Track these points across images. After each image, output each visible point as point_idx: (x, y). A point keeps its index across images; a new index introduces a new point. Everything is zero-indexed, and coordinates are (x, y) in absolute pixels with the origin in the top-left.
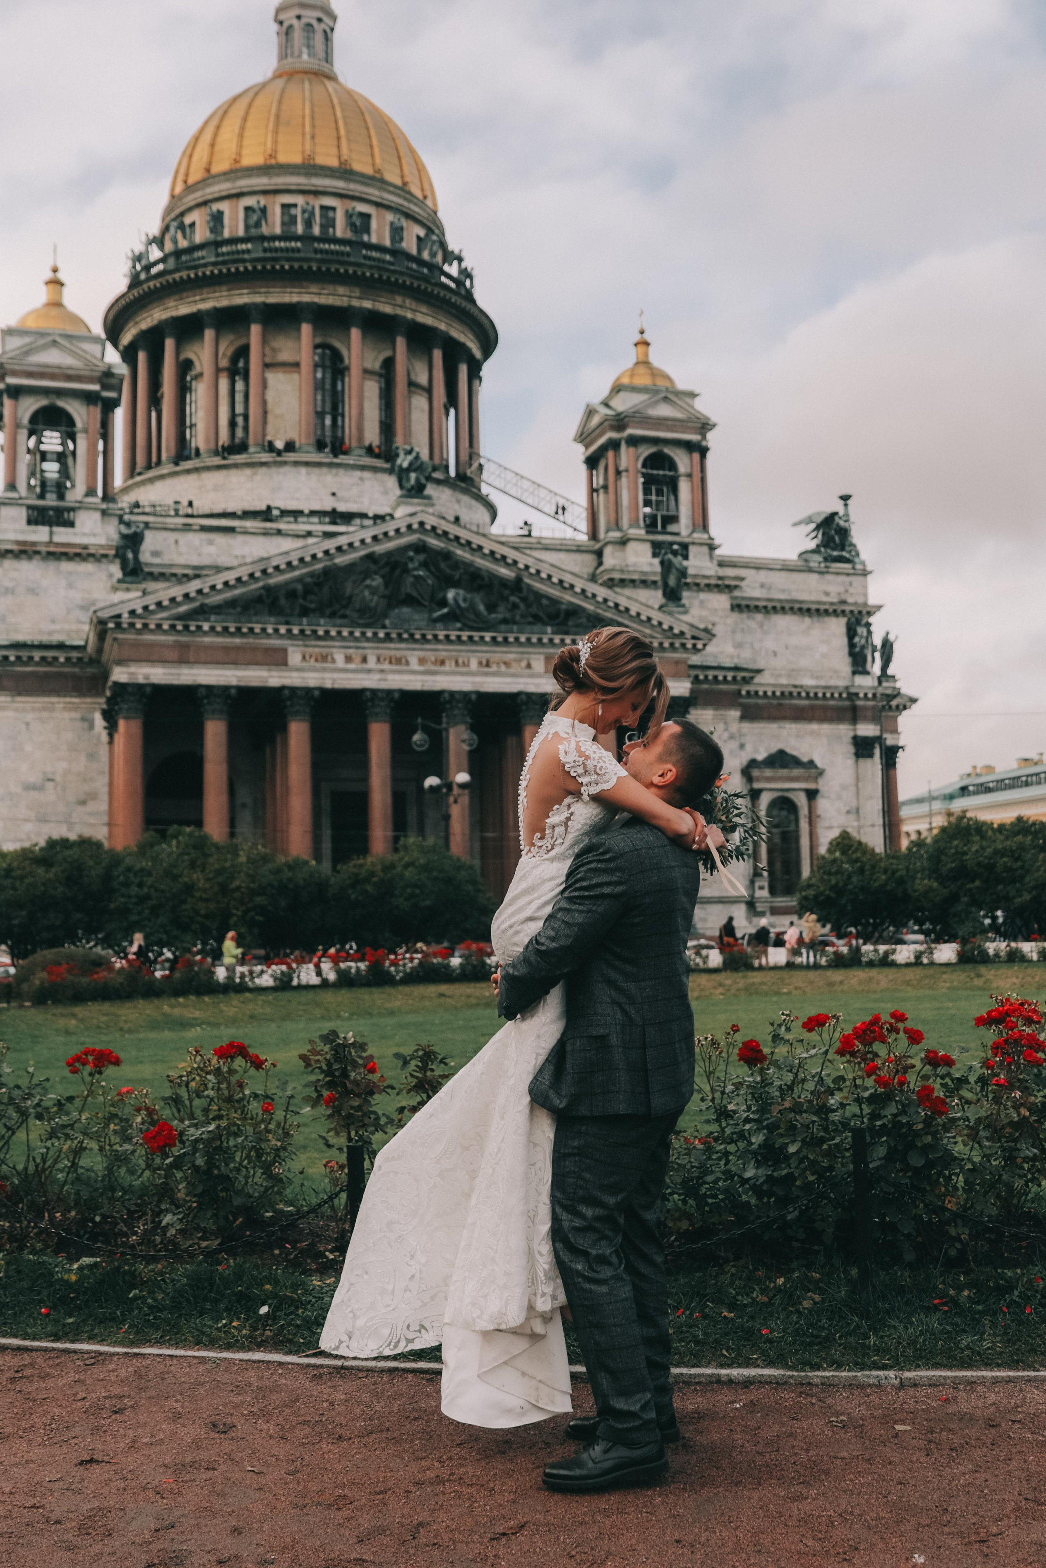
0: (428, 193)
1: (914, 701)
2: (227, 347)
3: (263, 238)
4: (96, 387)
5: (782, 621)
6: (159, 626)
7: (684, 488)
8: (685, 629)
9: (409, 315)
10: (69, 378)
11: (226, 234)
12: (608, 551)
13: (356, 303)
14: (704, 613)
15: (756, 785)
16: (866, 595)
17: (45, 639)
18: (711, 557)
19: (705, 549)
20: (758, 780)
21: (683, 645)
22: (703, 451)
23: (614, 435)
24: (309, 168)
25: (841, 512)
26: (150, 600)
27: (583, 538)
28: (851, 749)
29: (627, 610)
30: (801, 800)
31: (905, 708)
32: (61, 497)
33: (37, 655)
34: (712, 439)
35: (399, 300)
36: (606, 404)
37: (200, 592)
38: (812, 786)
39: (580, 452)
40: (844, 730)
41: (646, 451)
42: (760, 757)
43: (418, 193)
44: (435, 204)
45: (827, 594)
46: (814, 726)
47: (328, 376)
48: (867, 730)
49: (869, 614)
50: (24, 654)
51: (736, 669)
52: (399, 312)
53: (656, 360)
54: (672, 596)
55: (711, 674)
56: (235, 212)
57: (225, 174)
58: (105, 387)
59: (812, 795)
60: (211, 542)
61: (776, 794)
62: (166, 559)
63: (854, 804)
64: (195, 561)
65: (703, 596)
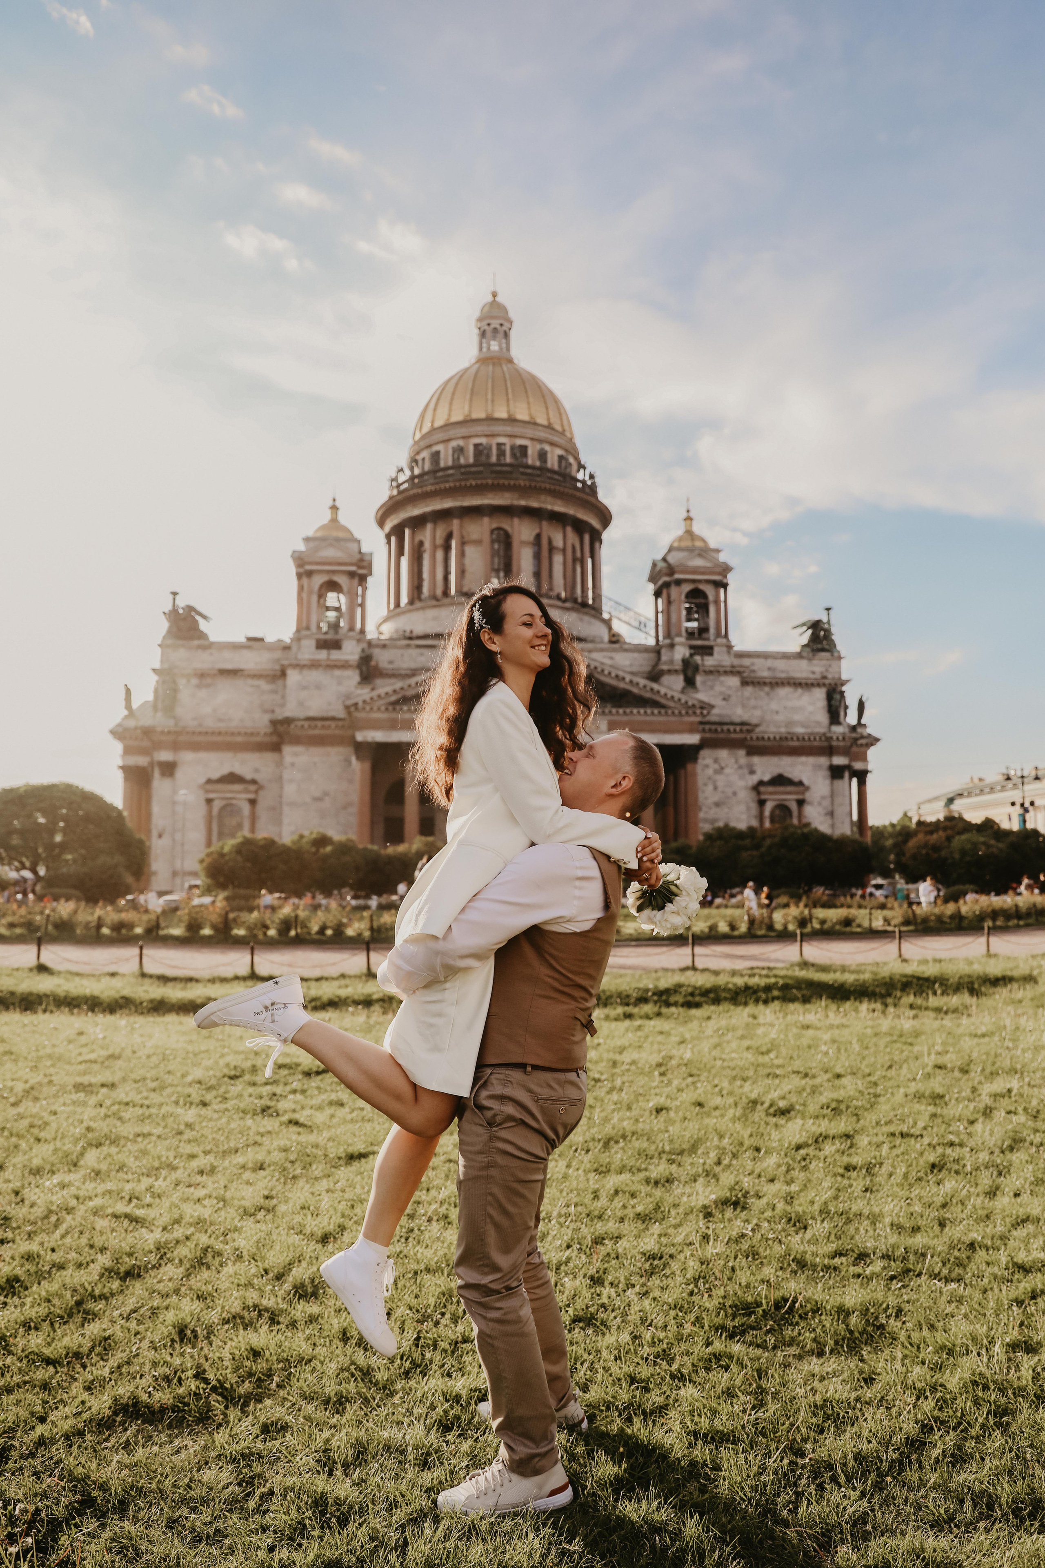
0: (566, 428)
1: (877, 740)
2: (440, 533)
3: (461, 466)
4: (353, 568)
5: (783, 692)
6: (379, 709)
7: (712, 609)
8: (696, 702)
9: (549, 507)
10: (340, 564)
11: (442, 464)
12: (663, 651)
13: (516, 503)
14: (723, 689)
15: (763, 797)
16: (840, 673)
17: (325, 714)
18: (729, 652)
19: (725, 649)
20: (765, 793)
21: (695, 713)
22: (725, 586)
23: (666, 579)
24: (490, 420)
25: (825, 620)
26: (374, 694)
27: (651, 642)
28: (827, 773)
29: (658, 692)
30: (794, 806)
31: (872, 745)
32: (336, 633)
33: (319, 724)
34: (731, 578)
35: (543, 497)
36: (664, 559)
37: (402, 689)
38: (800, 797)
39: (651, 588)
40: (823, 761)
41: (687, 588)
42: (766, 778)
43: (558, 427)
44: (571, 433)
45: (813, 673)
46: (803, 759)
47: (502, 547)
48: (839, 760)
49: (842, 685)
50: (313, 723)
51: (743, 724)
52: (543, 506)
53: (696, 529)
54: (690, 682)
55: (725, 728)
56: (446, 449)
57: (441, 427)
58: (360, 567)
59: (801, 803)
60: (422, 654)
61: (775, 803)
62: (396, 665)
63: (830, 809)
64: (413, 665)
65: (722, 678)
